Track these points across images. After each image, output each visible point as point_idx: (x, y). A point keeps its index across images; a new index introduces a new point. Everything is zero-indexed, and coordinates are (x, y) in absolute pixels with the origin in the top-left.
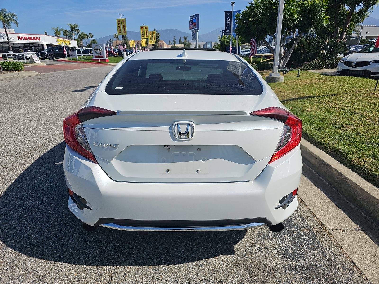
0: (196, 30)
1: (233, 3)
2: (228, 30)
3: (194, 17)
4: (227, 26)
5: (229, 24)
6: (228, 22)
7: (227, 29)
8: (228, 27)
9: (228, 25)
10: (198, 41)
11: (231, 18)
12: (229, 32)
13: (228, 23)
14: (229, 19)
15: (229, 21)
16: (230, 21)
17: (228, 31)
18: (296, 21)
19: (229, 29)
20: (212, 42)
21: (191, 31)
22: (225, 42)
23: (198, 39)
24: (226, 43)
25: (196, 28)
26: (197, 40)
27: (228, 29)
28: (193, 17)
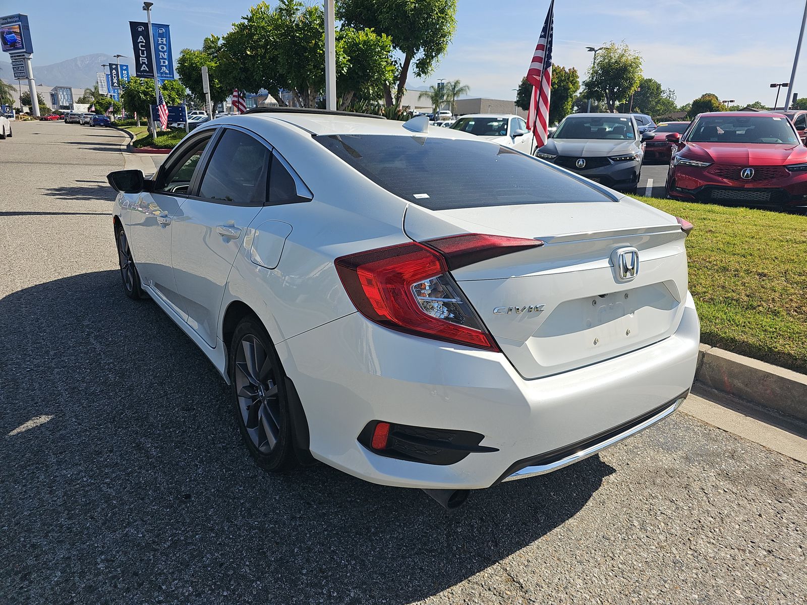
0: (24, 54)
1: (147, 6)
2: (144, 65)
3: (13, 20)
4: (141, 56)
5: (145, 51)
6: (142, 46)
7: (141, 63)
8: (143, 59)
9: (143, 54)
10: (33, 82)
11: (147, 38)
12: (148, 70)
13: (141, 50)
14: (144, 42)
15: (144, 44)
16: (147, 46)
17: (144, 67)
18: (343, 68)
19: (147, 63)
20: (70, 89)
21: (7, 54)
22: (139, 92)
23: (32, 77)
24: (142, 96)
25: (23, 48)
26: (30, 80)
27: (144, 63)
28: (9, 20)
